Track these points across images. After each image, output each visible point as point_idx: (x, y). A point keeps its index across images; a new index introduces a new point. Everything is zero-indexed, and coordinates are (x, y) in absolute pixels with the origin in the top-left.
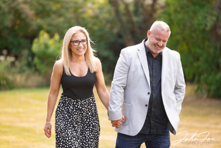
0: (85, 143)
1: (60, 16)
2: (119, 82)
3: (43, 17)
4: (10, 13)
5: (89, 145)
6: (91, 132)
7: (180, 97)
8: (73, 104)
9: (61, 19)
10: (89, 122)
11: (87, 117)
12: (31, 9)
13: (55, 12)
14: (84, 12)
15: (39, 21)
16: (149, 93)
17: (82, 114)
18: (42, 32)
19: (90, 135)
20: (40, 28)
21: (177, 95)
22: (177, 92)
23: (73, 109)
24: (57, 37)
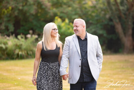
0: (54, 87)
1: (69, 6)
2: (65, 55)
3: (57, 8)
4: (34, 4)
5: (56, 88)
6: (58, 81)
7: (100, 61)
8: (48, 65)
9: (70, 9)
10: (56, 76)
11: (56, 73)
12: (49, 2)
13: (65, 4)
14: (86, 4)
15: (55, 10)
16: (80, 59)
17: (53, 71)
18: (56, 18)
19: (57, 83)
20: (55, 15)
21: (99, 60)
22: (98, 58)
23: (48, 68)
24: (67, 21)
